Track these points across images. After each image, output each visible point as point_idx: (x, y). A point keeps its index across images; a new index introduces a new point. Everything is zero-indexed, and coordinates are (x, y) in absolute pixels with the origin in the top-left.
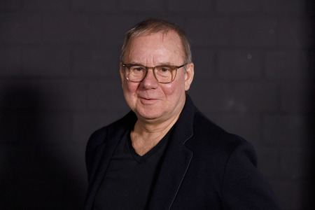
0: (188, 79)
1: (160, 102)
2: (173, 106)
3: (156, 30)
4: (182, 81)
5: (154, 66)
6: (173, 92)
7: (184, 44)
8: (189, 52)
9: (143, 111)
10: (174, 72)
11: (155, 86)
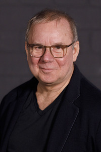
0: (75, 53)
1: (55, 70)
2: (65, 73)
3: (51, 19)
4: (71, 54)
5: (50, 46)
6: (65, 64)
7: (72, 28)
8: (76, 33)
9: (44, 78)
10: (65, 49)
11: (52, 60)
